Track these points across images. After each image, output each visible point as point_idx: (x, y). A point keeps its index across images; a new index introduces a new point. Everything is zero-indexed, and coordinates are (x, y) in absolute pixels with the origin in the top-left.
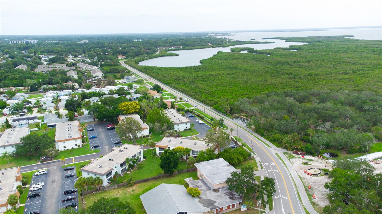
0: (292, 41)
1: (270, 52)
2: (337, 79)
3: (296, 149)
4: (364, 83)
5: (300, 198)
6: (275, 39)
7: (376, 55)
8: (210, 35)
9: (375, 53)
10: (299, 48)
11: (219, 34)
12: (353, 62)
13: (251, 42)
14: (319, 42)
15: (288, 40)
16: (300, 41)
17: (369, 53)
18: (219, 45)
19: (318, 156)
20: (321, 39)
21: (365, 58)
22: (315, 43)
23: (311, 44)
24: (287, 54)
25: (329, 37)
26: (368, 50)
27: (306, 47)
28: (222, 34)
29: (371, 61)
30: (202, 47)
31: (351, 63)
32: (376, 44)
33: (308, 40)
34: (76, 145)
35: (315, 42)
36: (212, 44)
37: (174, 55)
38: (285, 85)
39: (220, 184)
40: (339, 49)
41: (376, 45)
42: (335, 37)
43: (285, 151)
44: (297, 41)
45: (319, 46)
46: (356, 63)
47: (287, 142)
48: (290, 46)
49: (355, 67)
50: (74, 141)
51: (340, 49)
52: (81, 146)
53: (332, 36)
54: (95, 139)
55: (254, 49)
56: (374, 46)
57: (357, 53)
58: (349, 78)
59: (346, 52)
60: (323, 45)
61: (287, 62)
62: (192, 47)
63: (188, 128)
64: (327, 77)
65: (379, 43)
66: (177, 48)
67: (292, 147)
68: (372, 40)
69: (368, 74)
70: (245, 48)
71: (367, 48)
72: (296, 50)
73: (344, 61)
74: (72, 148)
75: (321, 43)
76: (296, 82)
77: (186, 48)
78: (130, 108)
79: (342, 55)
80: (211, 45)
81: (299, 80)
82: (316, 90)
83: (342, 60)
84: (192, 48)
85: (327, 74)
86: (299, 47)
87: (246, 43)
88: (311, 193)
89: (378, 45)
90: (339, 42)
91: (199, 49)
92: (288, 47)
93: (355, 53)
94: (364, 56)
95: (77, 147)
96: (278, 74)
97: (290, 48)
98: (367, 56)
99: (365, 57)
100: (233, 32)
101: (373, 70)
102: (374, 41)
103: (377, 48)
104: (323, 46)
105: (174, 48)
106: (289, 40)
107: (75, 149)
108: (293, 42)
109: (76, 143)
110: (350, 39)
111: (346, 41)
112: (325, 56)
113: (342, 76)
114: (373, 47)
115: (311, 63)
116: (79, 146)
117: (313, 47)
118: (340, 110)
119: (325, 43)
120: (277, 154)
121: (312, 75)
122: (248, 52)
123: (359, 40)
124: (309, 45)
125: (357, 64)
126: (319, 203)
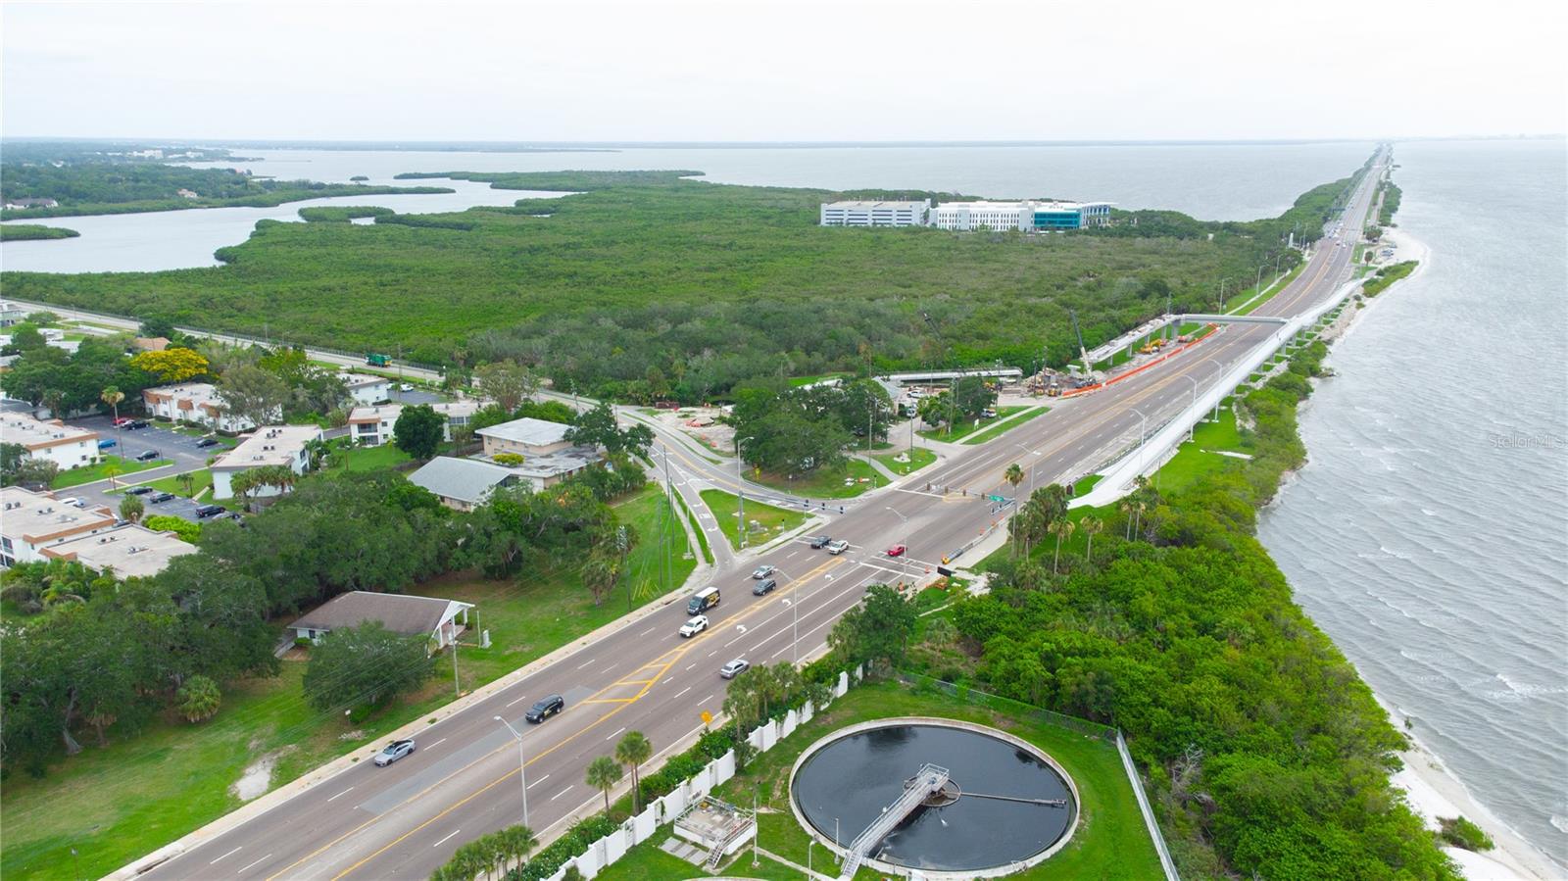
0: (514, 185)
1: (462, 221)
2: (697, 281)
3: (660, 399)
4: (757, 288)
5: (693, 451)
6: (448, 179)
7: (772, 225)
8: (135, 154)
9: (770, 221)
10: (553, 209)
11: (183, 151)
12: (721, 243)
13: (361, 190)
14: (607, 188)
15: (499, 182)
16: (543, 185)
17: (755, 222)
18: (230, 197)
19: (703, 406)
20: (609, 181)
21: (749, 234)
22: (597, 193)
23: (586, 197)
24: (528, 226)
25: (633, 175)
26: (751, 212)
27: (575, 204)
28: (198, 154)
29: (763, 241)
30: (159, 205)
31: (718, 245)
32: (770, 199)
33: (570, 183)
34: (84, 458)
35: (594, 189)
36: (200, 193)
37: (54, 235)
38: (571, 300)
39: (552, 444)
40: (676, 212)
41: (769, 202)
42: (650, 176)
43: (640, 408)
44: (534, 185)
45: (612, 202)
46: (731, 244)
47: (640, 389)
48: (519, 203)
49: (729, 255)
50: (78, 444)
51: (680, 213)
52: (98, 461)
53: (641, 172)
54: (114, 448)
55: (393, 212)
56: (763, 203)
57: (727, 221)
58: (723, 279)
59: (697, 217)
60: (625, 199)
61: (545, 248)
62: (109, 202)
63: (382, 399)
64: (673, 279)
65: (777, 195)
66: (32, 206)
67: (650, 396)
68: (755, 188)
69: (761, 267)
70: (357, 208)
71: (749, 210)
72: (548, 216)
73: (700, 240)
74: (75, 467)
75: (616, 192)
76: (599, 292)
77: (80, 207)
78: (178, 363)
79: (691, 226)
80: (194, 195)
81: (601, 287)
82: (656, 304)
83: (695, 240)
84: (115, 206)
85: (670, 272)
86: (555, 207)
87: (341, 191)
88: (709, 443)
89: (773, 201)
90: (668, 190)
91: (148, 211)
92: (513, 206)
93: (722, 221)
94: (744, 228)
95: (87, 463)
96: (538, 277)
97: (518, 208)
98: (751, 228)
99: (747, 230)
100: (239, 147)
101: (771, 261)
102: (760, 189)
103: (771, 207)
104: (624, 201)
105: (16, 207)
106: (504, 183)
107: (85, 468)
108: (520, 189)
109: (84, 451)
110: (695, 181)
111: (687, 187)
112: (644, 228)
113: (706, 276)
114: (763, 207)
115: (616, 249)
116: (94, 460)
117: (597, 207)
118: (724, 331)
119: (628, 195)
120: (624, 413)
121: (632, 275)
122: (377, 221)
123: (722, 186)
124: (581, 199)
125: (734, 248)
126: (724, 449)
